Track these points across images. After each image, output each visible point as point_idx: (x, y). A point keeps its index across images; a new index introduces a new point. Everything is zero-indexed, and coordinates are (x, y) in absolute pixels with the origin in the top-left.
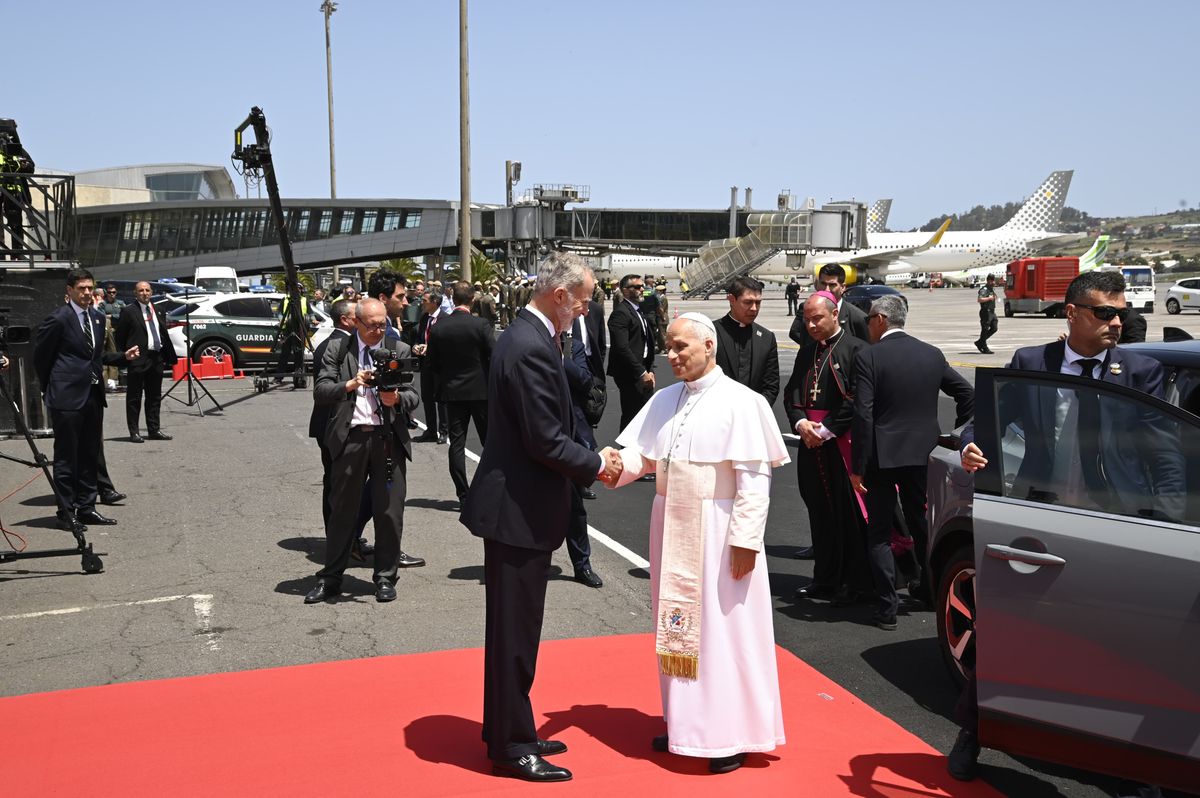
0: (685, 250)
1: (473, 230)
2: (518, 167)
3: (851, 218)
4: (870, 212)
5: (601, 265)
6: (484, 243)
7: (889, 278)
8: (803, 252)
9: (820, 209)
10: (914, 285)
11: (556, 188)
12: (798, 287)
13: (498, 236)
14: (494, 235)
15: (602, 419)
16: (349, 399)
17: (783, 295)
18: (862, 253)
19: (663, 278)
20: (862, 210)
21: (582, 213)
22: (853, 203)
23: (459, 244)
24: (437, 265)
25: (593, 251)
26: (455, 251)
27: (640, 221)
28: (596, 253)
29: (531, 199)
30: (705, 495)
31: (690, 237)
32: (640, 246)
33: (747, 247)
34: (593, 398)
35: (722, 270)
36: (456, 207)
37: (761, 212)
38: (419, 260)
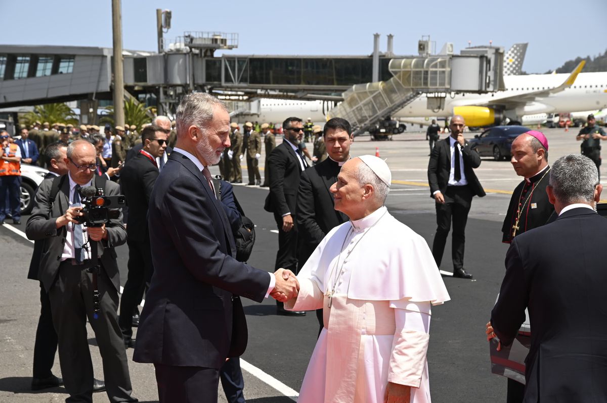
0: (330, 95)
1: (125, 76)
2: (168, 15)
3: (489, 62)
4: (506, 55)
5: (250, 109)
6: (136, 88)
7: (525, 119)
8: (443, 95)
9: (459, 54)
10: (550, 125)
11: (205, 36)
12: (438, 128)
13: (150, 82)
14: (145, 80)
15: (251, 257)
16: (59, 234)
17: (424, 136)
18: (499, 95)
19: (309, 121)
20: (499, 54)
21: (231, 60)
22: (491, 48)
23: (113, 89)
24: (91, 110)
25: (242, 96)
26: (108, 97)
27: (287, 66)
28: (245, 98)
29: (182, 46)
30: (364, 330)
31: (335, 82)
32: (287, 91)
33: (389, 91)
34: (241, 237)
35: (366, 113)
36: (108, 54)
37: (402, 58)
38: (73, 105)
